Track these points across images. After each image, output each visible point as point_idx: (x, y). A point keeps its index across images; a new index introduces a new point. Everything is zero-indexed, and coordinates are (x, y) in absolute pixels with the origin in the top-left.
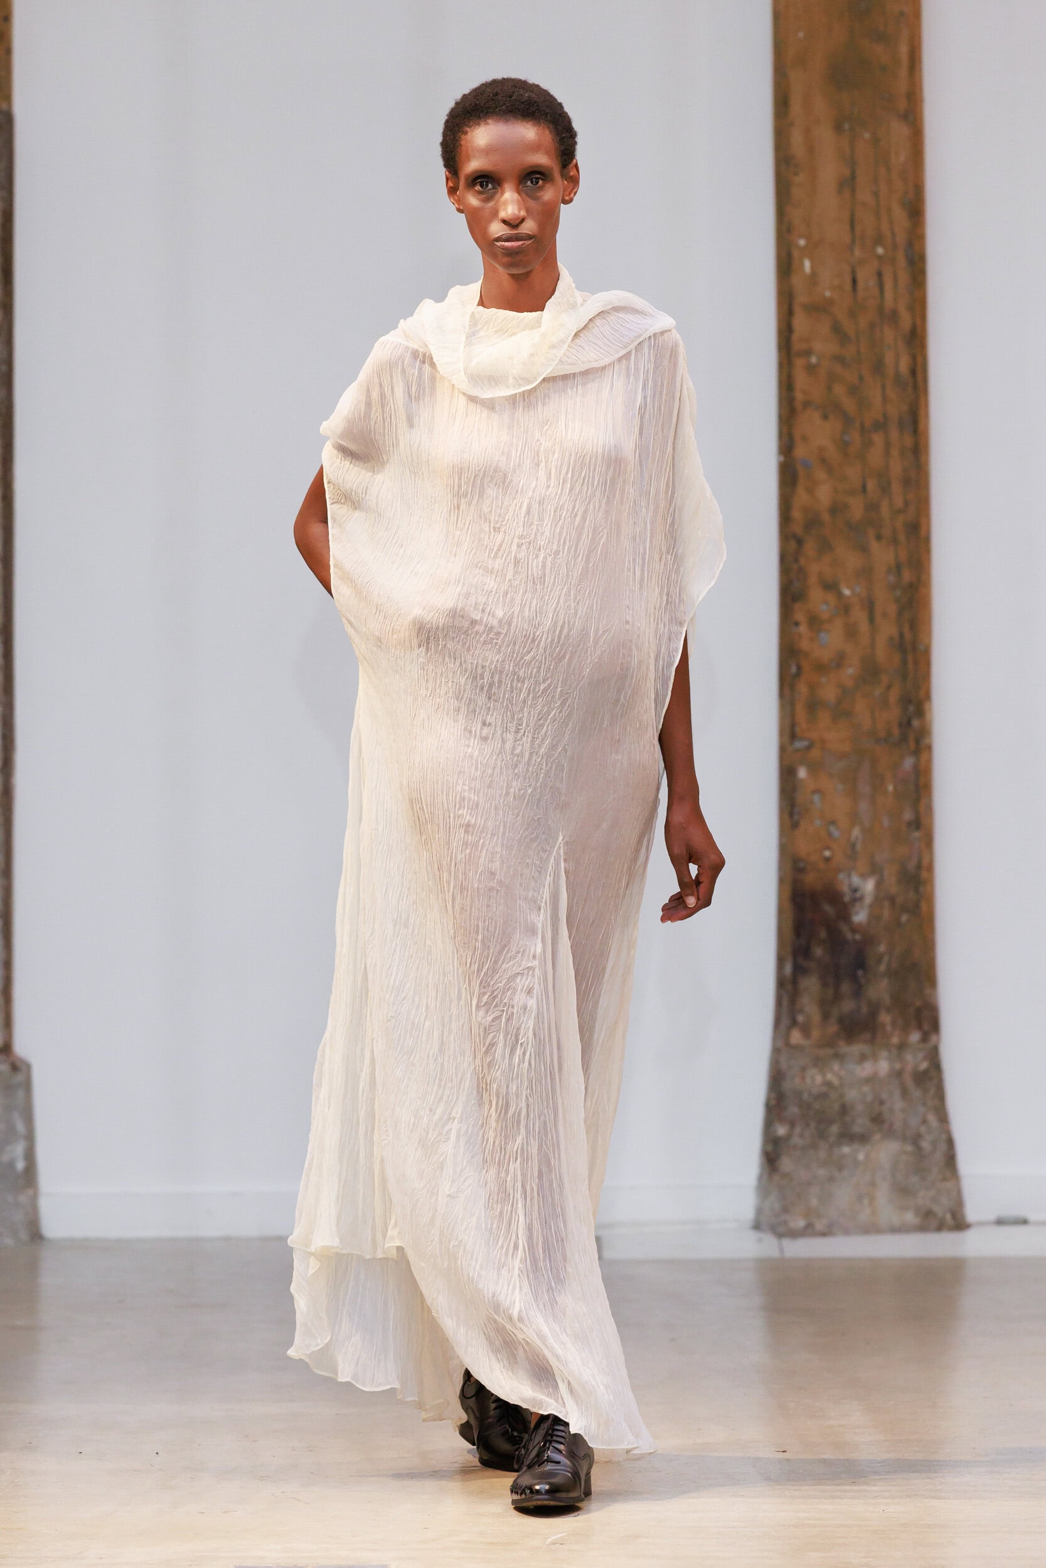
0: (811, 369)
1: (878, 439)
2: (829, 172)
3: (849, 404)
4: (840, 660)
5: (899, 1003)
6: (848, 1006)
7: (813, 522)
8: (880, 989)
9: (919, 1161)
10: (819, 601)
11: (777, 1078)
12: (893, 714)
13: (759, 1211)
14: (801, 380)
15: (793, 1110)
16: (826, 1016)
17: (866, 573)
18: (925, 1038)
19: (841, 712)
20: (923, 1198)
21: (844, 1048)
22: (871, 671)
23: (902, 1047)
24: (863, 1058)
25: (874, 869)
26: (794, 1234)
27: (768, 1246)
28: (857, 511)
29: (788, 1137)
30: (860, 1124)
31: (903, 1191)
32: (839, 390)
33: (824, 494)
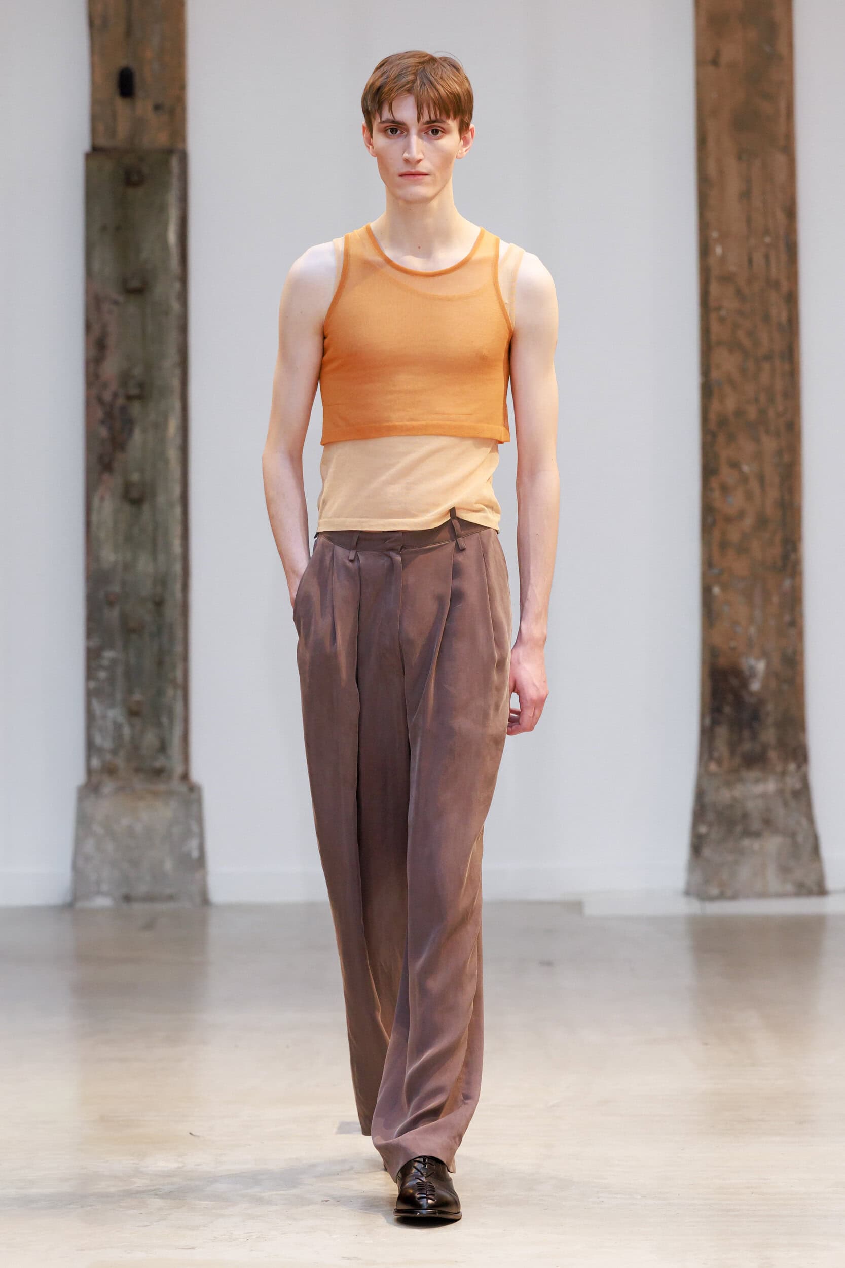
0: (722, 320)
1: (767, 366)
2: (734, 186)
3: (747, 342)
4: (741, 514)
5: (781, 744)
6: (747, 746)
7: (723, 422)
8: (769, 735)
9: (795, 850)
10: (727, 475)
11: (700, 795)
12: (776, 551)
13: (689, 883)
14: (715, 327)
15: (710, 816)
16: (732, 752)
17: (758, 456)
18: (799, 767)
19: (742, 549)
20: (798, 874)
21: (745, 774)
22: (762, 522)
23: (784, 773)
24: (757, 781)
25: (765, 654)
26: (712, 899)
27: (694, 907)
28: (752, 413)
29: (707, 834)
30: (756, 825)
31: (785, 870)
32: (741, 334)
33: (731, 404)
